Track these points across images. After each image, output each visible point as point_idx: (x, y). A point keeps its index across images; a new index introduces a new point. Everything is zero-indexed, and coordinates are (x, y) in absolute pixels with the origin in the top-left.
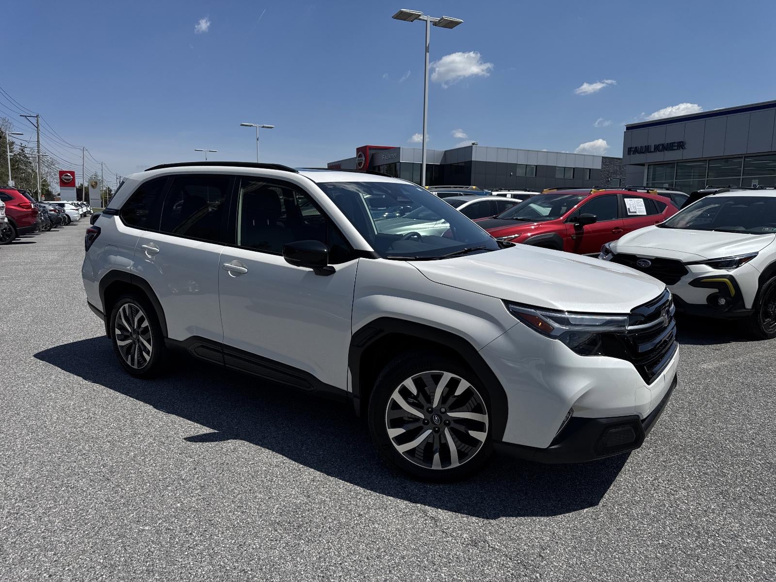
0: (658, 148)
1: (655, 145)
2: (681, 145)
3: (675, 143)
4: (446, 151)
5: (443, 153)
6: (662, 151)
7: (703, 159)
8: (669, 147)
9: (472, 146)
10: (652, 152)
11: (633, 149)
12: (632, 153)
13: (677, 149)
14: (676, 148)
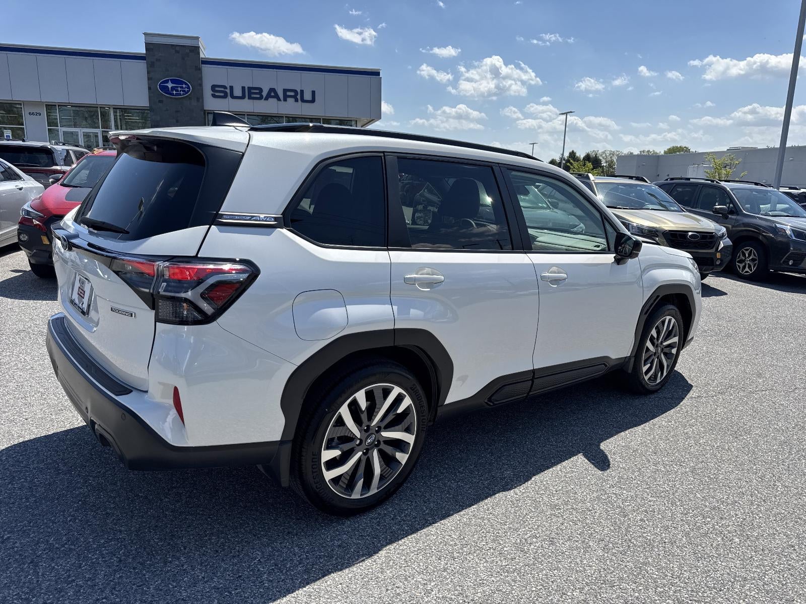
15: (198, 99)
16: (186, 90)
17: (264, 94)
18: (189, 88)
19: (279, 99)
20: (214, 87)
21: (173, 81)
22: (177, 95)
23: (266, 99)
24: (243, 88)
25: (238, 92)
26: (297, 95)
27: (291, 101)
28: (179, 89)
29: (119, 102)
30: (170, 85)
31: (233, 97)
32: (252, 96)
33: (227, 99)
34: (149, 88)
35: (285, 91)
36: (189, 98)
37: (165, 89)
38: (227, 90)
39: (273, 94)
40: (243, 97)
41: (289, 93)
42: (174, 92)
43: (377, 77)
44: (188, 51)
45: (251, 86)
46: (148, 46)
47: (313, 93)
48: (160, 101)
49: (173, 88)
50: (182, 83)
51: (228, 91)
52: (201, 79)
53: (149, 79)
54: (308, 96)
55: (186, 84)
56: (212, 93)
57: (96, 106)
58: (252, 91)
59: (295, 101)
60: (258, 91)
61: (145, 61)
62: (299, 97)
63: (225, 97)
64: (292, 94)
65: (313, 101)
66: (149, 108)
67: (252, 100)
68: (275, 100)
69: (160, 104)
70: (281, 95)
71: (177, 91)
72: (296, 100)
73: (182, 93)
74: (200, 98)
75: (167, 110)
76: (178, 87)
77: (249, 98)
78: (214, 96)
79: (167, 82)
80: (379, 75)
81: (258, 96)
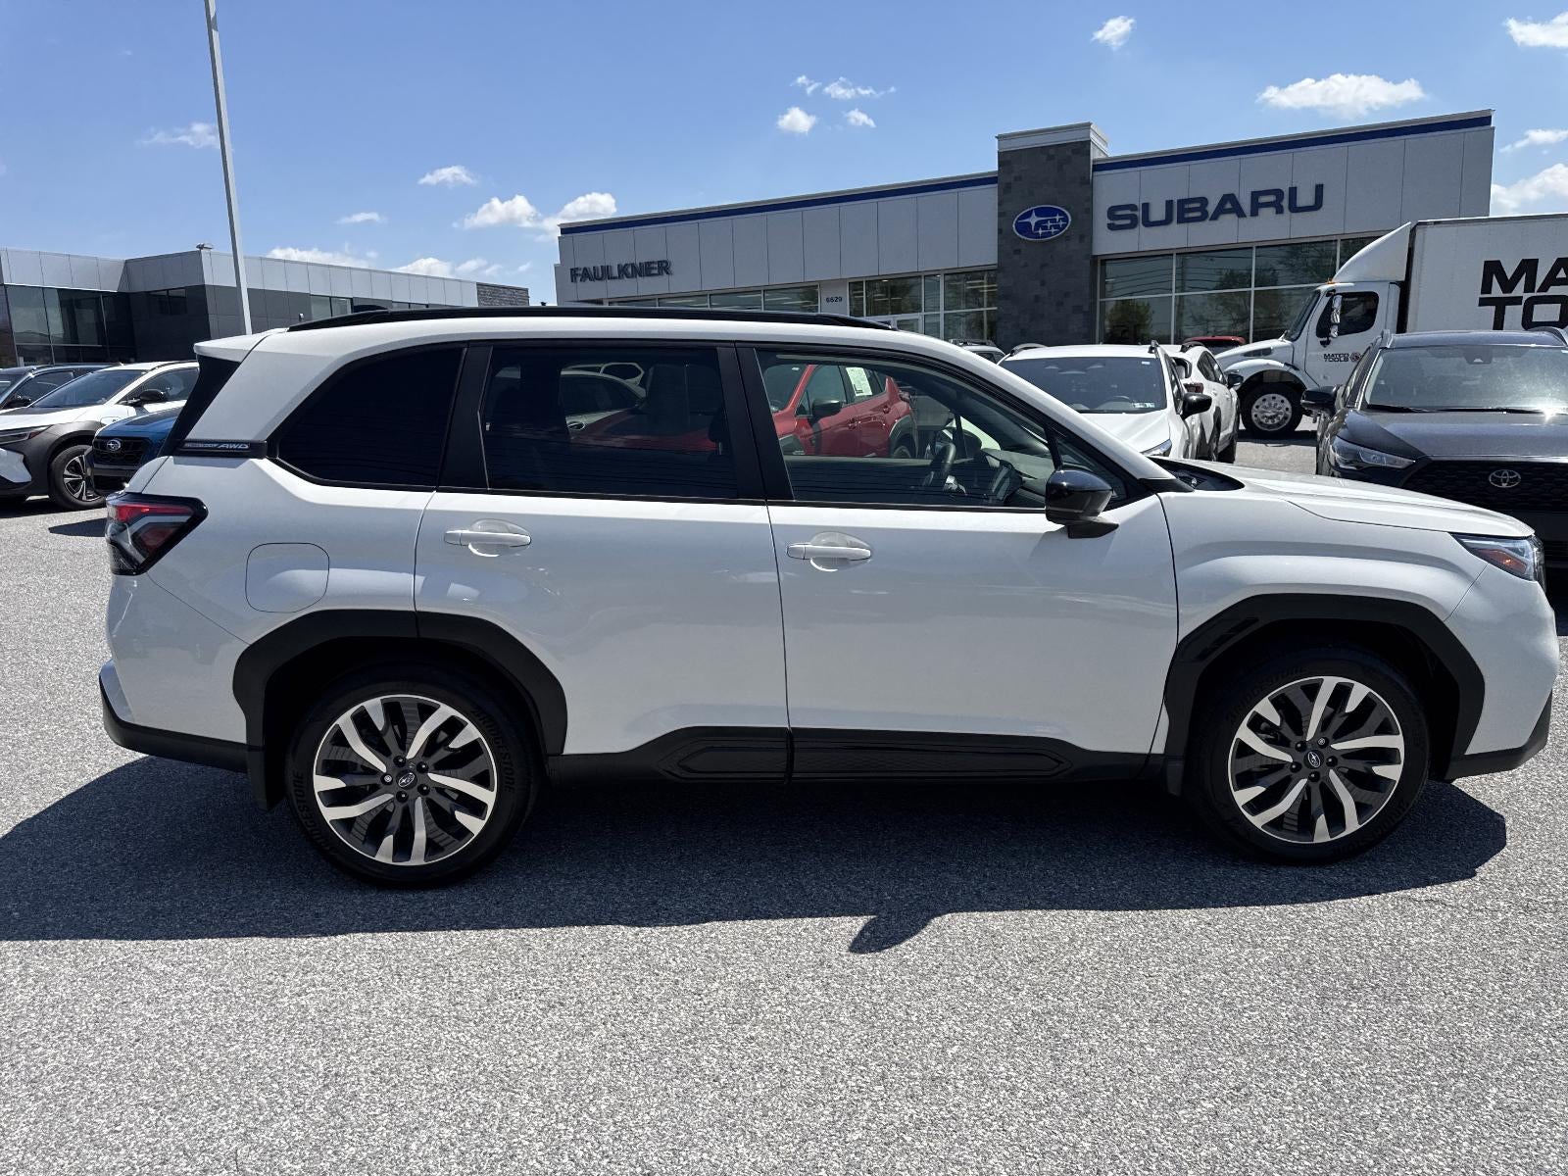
0: (626, 271)
1: (619, 266)
2: (664, 267)
3: (653, 262)
4: (127, 262)
5: (123, 265)
6: (632, 277)
7: (700, 293)
8: (644, 270)
9: (199, 253)
10: (614, 278)
11: (581, 272)
12: (579, 278)
13: (659, 274)
14: (656, 272)
15: (1082, 238)
16: (1061, 223)
17: (1211, 208)
18: (1065, 219)
19: (1241, 214)
20: (1112, 212)
21: (1039, 213)
22: (1044, 236)
23: (1215, 217)
24: (1169, 204)
25: (1158, 213)
26: (1283, 200)
27: (1267, 213)
28: (1049, 224)
29: (951, 263)
30: (1033, 220)
31: (1148, 224)
32: (1186, 216)
33: (1137, 229)
34: (1000, 231)
35: (1255, 195)
36: (1067, 238)
37: (1024, 228)
38: (1137, 213)
39: (1228, 206)
40: (1167, 222)
41: (1263, 199)
42: (1040, 232)
43: (1486, 127)
44: (1069, 153)
45: (1185, 196)
46: (1004, 158)
47: (1319, 189)
48: (1017, 252)
49: (1038, 224)
50: (1052, 212)
51: (1139, 214)
52: (1090, 199)
53: (1000, 215)
54: (1305, 198)
55: (1063, 213)
56: (1110, 222)
57: (918, 274)
58: (1186, 206)
59: (1277, 213)
60: (1197, 205)
61: (996, 185)
62: (1285, 203)
63: (1133, 225)
64: (1271, 198)
65: (1318, 204)
66: (996, 267)
67: (1186, 225)
68: (1233, 216)
69: (1016, 257)
70: (1246, 204)
71: (1045, 228)
72: (1280, 211)
73: (1053, 230)
74: (1086, 235)
75: (1026, 265)
76: (1046, 221)
77: (1179, 222)
78: (1111, 227)
79: (1028, 215)
80: (1490, 123)
81: (1198, 214)
